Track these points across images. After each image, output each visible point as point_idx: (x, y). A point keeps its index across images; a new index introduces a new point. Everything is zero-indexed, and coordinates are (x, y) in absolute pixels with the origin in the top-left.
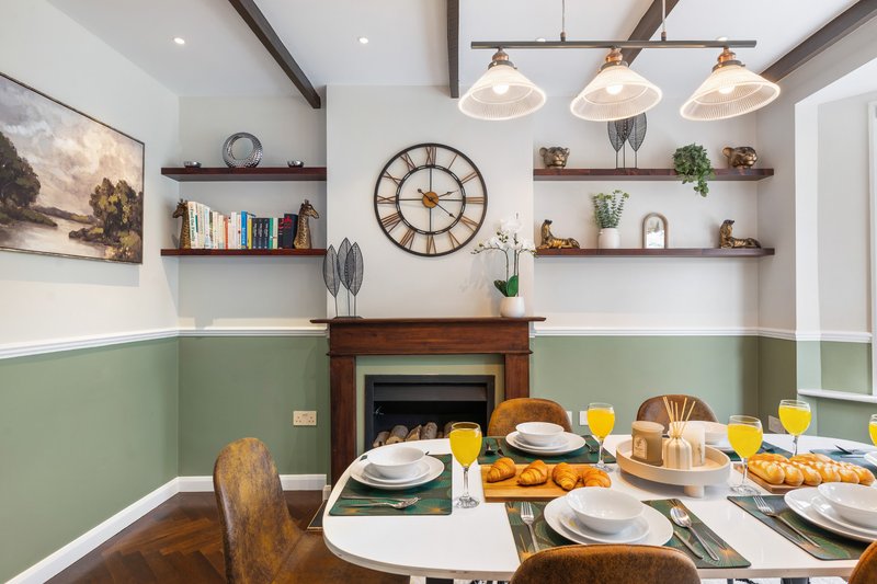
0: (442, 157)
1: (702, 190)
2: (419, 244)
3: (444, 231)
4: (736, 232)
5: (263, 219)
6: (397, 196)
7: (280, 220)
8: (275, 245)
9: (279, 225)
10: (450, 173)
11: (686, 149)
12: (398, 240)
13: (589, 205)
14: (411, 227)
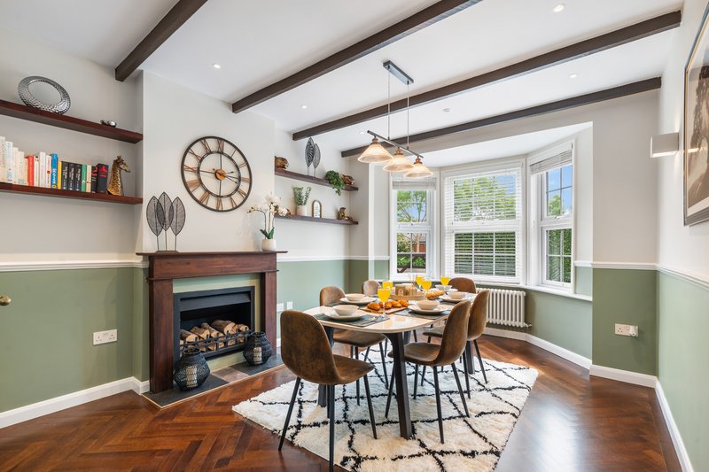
0: (228, 149)
1: (338, 192)
2: (212, 202)
3: (228, 196)
4: (347, 213)
5: (75, 165)
6: (199, 168)
7: (93, 168)
8: (88, 189)
9: (93, 172)
10: (232, 160)
11: (331, 172)
12: (198, 198)
13: (292, 191)
14: (207, 190)
